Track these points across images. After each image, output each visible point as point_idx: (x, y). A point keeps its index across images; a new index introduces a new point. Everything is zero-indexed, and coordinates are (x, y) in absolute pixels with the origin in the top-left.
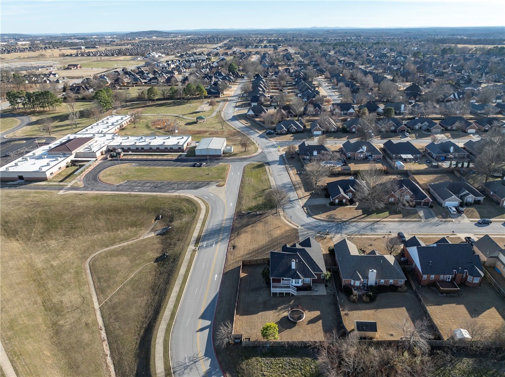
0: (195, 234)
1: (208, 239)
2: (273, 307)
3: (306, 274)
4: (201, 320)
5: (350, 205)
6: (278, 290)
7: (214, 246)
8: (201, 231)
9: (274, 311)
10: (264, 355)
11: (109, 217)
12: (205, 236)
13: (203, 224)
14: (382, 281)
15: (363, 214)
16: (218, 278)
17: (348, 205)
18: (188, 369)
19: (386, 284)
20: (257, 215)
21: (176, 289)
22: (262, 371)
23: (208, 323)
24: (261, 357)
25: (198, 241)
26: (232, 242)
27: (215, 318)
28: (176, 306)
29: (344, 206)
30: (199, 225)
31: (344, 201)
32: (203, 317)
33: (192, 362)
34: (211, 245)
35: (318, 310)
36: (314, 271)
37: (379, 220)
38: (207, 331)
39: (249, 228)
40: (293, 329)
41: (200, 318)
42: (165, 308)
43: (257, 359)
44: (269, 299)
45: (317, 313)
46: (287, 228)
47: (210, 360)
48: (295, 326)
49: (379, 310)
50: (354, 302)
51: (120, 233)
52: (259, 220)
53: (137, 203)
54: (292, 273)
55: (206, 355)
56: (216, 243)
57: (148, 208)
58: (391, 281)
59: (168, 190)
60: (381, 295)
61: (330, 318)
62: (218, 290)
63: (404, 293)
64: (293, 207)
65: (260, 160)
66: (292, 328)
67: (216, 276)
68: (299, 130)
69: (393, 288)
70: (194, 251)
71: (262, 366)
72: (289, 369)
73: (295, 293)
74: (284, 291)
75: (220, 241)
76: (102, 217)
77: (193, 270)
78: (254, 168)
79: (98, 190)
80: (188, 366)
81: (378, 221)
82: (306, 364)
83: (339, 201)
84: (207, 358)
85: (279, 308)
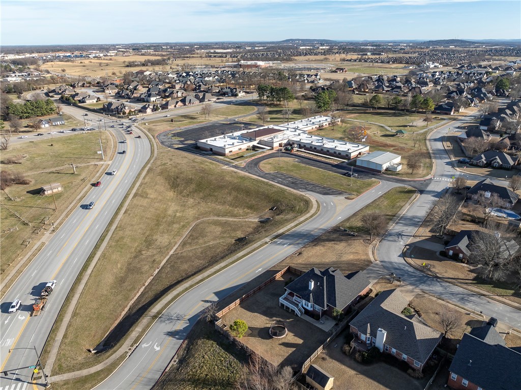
0: (281, 231)
1: (287, 239)
2: (270, 315)
3: (318, 300)
4: (214, 295)
5: (466, 263)
6: (286, 303)
7: (285, 245)
8: (289, 230)
9: (268, 318)
11: (239, 195)
12: (288, 235)
13: (296, 226)
14: (394, 350)
15: (473, 279)
16: (260, 272)
17: (464, 263)
18: (169, 321)
19: (398, 357)
20: (350, 235)
21: (222, 264)
22: (206, 353)
24: (217, 344)
25: (277, 237)
26: (304, 249)
27: (224, 299)
28: (209, 276)
29: (459, 262)
30: (293, 224)
31: (461, 255)
33: (176, 318)
34: (284, 244)
35: (303, 340)
36: (328, 302)
37: (487, 294)
38: (209, 304)
39: (330, 244)
40: (266, 340)
41: (214, 293)
42: (201, 274)
43: (213, 344)
44: (275, 307)
45: (300, 341)
46: (363, 257)
47: (188, 324)
49: (361, 376)
50: (344, 353)
51: (236, 211)
52: (346, 240)
53: (267, 192)
54: (306, 293)
55: (189, 320)
56: (290, 244)
57: (272, 198)
58: (405, 356)
59: (301, 188)
60: (383, 365)
61: (305, 352)
62: (249, 281)
63: (411, 378)
64: (396, 241)
65: (417, 186)
67: (260, 270)
68: (505, 165)
69: (404, 366)
70: (266, 243)
71: (210, 350)
72: (225, 366)
73: (299, 313)
74: (291, 306)
75: (295, 244)
76: (234, 193)
77: (249, 257)
78: (401, 192)
79: (249, 173)
80: (172, 319)
81: (484, 295)
83: (453, 254)
84: (188, 322)
85: (275, 318)
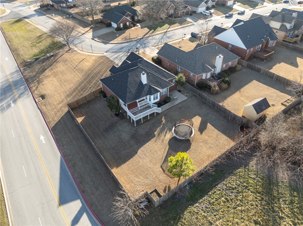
2: (149, 136)
3: (162, 84)
5: (134, 27)
6: (141, 116)
7: (13, 105)
10: (193, 200)
14: (224, 66)
15: (150, 30)
16: (46, 139)
17: (132, 27)
19: (226, 69)
23: (76, 205)
26: (36, 92)
27: (82, 192)
29: (130, 28)
31: (128, 23)
32: (63, 200)
34: (9, 106)
35: (196, 116)
36: (167, 78)
38: (85, 216)
39: (47, 72)
40: (192, 147)
43: (190, 212)
44: (136, 131)
45: (198, 119)
46: (94, 58)
48: (190, 144)
50: (217, 93)
52: (55, 62)
54: (146, 89)
56: (15, 101)
58: (230, 63)
62: (59, 155)
63: (242, 71)
64: (83, 41)
65: (14, 17)
66: (190, 148)
67: (42, 138)
69: (232, 70)
71: (205, 217)
72: (236, 196)
73: (159, 110)
74: (148, 112)
75: (19, 97)
78: (13, 23)
82: (244, 178)
83: (124, 25)
85: (156, 133)
